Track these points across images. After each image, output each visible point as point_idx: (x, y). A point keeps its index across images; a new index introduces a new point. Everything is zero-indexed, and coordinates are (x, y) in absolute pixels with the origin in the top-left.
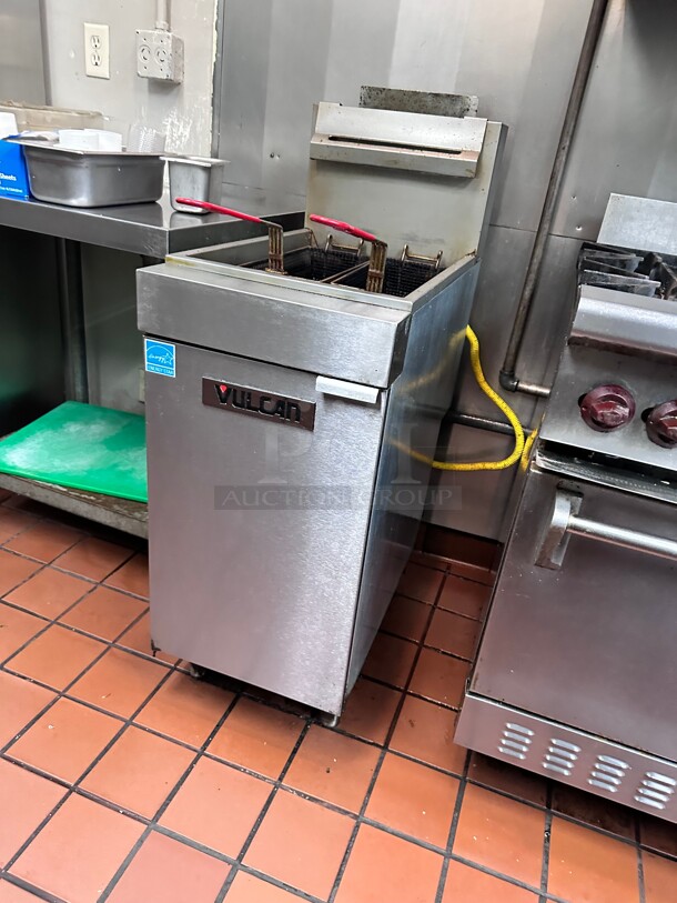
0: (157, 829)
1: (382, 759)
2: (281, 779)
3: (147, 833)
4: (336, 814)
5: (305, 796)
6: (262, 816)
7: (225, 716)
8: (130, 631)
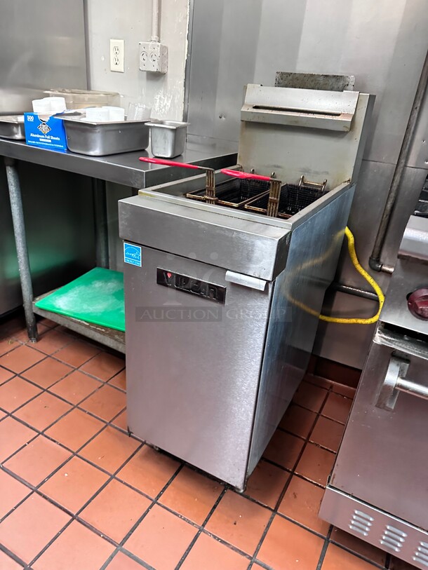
0: (122, 550)
1: (272, 518)
2: (204, 525)
3: (116, 552)
4: (238, 554)
5: (219, 539)
6: (189, 549)
7: (173, 478)
8: (120, 415)
